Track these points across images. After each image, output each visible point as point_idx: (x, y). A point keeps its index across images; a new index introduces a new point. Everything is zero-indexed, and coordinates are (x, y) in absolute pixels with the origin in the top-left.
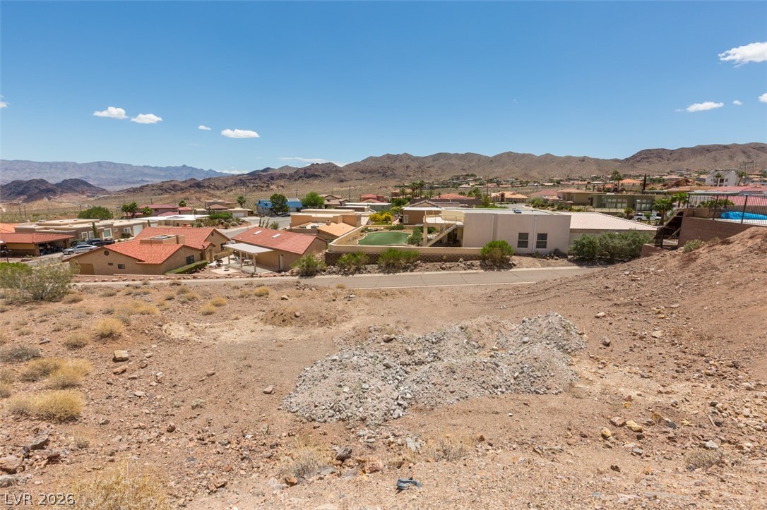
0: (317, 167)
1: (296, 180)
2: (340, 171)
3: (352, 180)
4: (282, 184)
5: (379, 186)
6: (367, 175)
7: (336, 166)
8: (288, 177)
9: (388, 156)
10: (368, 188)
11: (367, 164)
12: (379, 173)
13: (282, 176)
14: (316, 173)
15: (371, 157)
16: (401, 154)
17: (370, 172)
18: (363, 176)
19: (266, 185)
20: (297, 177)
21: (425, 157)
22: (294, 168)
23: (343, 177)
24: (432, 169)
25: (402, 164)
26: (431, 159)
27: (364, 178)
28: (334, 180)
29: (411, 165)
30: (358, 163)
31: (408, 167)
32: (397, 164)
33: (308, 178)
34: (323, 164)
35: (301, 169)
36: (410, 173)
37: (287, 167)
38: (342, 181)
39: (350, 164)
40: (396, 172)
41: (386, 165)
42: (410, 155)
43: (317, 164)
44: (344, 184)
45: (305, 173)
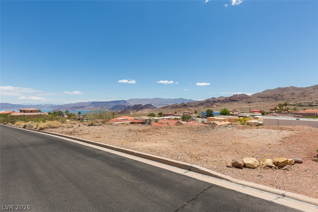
0: (236, 96)
1: (225, 103)
2: (249, 98)
3: (255, 102)
4: (219, 105)
5: (271, 105)
6: (265, 99)
7: (247, 95)
8: (221, 101)
9: (279, 89)
10: (264, 106)
11: (265, 93)
12: (273, 98)
13: (219, 101)
14: (236, 99)
15: (268, 90)
16: (288, 87)
17: (267, 97)
18: (262, 99)
19: (211, 105)
20: (226, 101)
21: (307, 88)
22: (224, 97)
23: (250, 101)
24: (313, 94)
25: (289, 92)
26: (312, 89)
27: (263, 101)
28: (245, 102)
29: (295, 92)
30: (260, 93)
31: (293, 94)
32: (285, 93)
33: (231, 101)
34: (239, 95)
35: (228, 97)
36: (295, 97)
37: (222, 97)
38: (249, 103)
39: (255, 94)
40: (284, 97)
41: (277, 94)
42: (295, 87)
43: (237, 95)
44: (251, 104)
45: (230, 99)
